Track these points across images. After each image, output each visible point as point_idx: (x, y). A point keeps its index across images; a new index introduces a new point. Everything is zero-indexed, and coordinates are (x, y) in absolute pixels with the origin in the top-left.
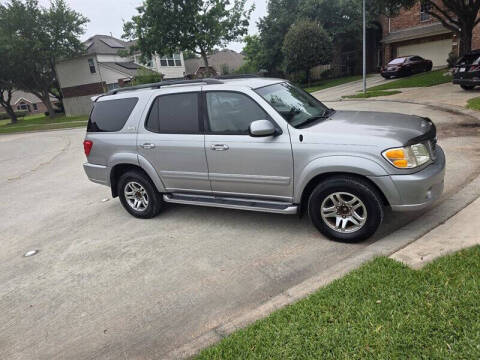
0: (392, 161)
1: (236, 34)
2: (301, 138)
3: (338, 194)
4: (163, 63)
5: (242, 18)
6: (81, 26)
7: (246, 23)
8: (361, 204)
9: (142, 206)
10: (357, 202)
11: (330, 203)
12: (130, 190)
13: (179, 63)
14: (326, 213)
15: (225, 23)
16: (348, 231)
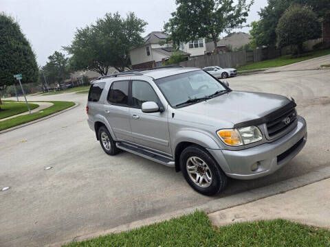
3: (194, 158)
5: (243, 11)
6: (143, 28)
7: (246, 14)
8: (208, 167)
9: (109, 147)
11: (191, 164)
12: (103, 137)
13: (202, 45)
14: (189, 170)
16: (203, 186)
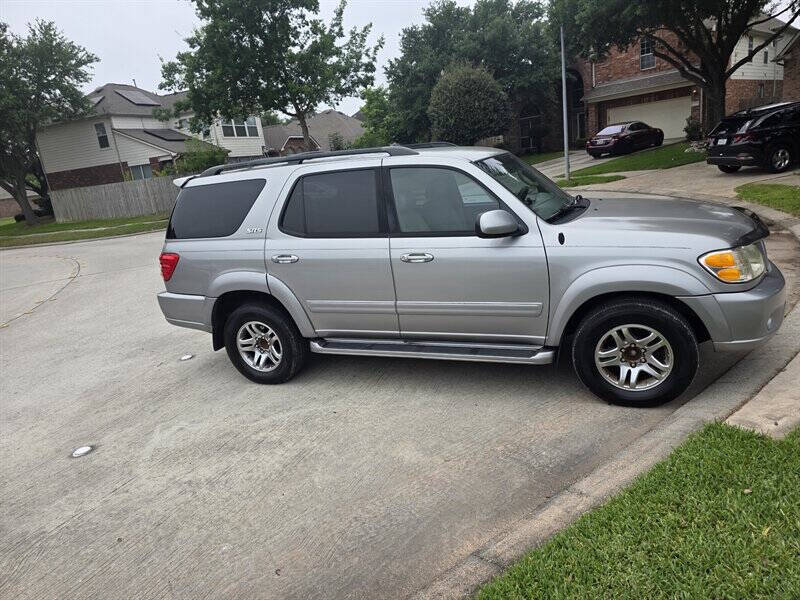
0: (716, 270)
1: (355, 84)
2: (561, 238)
3: (624, 329)
4: (228, 132)
5: (365, 60)
7: (370, 68)
8: (663, 342)
9: (268, 362)
10: (657, 340)
11: (610, 344)
12: (247, 335)
13: (254, 132)
14: (602, 360)
15: (336, 67)
16: (641, 388)
